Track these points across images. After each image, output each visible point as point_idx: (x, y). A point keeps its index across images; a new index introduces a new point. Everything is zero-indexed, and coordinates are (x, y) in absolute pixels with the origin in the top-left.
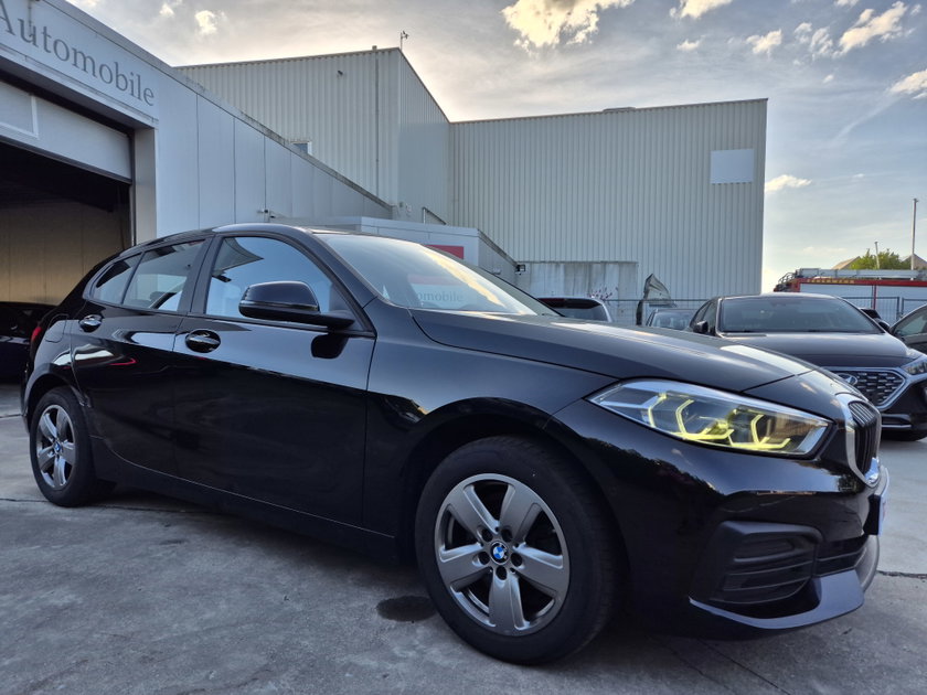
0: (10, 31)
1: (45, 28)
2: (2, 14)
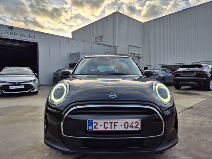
0: (8, 34)
1: (15, 33)
2: (6, 32)
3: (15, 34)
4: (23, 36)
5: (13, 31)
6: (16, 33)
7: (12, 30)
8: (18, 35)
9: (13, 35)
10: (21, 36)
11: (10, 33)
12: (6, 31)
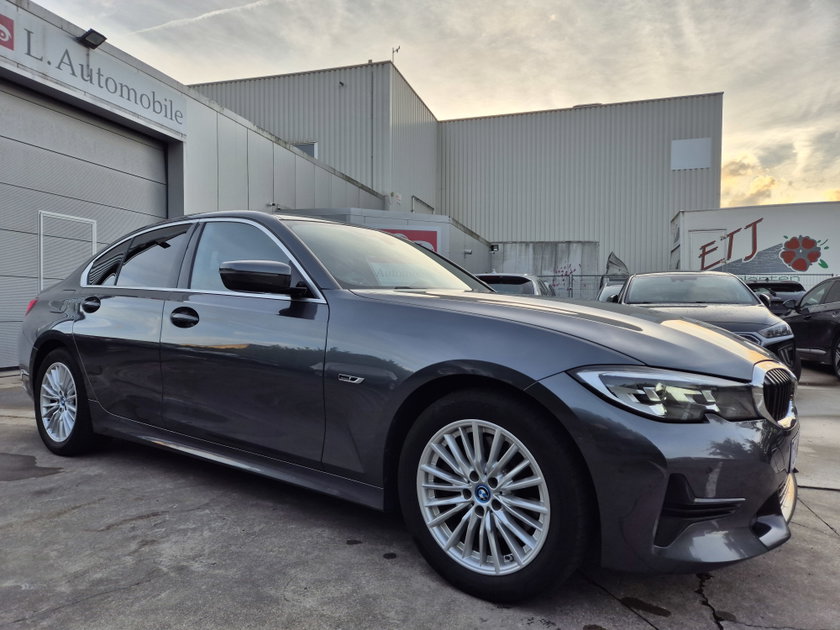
0: (73, 74)
2: (66, 57)
3: (103, 80)
6: (105, 73)
10: (121, 96)
11: (82, 66)
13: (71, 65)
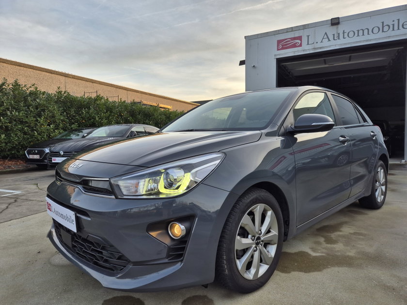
0: (329, 40)
1: (344, 31)
2: (326, 37)
3: (346, 35)
4: (366, 32)
5: (341, 28)
6: (347, 31)
7: (337, 28)
8: (351, 34)
9: (339, 39)
10: (358, 35)
11: (334, 35)
12: (326, 33)
13: (328, 38)
